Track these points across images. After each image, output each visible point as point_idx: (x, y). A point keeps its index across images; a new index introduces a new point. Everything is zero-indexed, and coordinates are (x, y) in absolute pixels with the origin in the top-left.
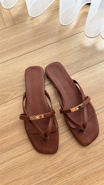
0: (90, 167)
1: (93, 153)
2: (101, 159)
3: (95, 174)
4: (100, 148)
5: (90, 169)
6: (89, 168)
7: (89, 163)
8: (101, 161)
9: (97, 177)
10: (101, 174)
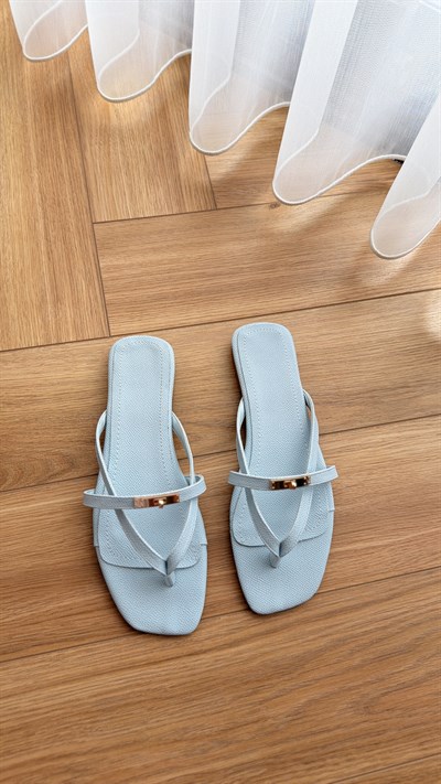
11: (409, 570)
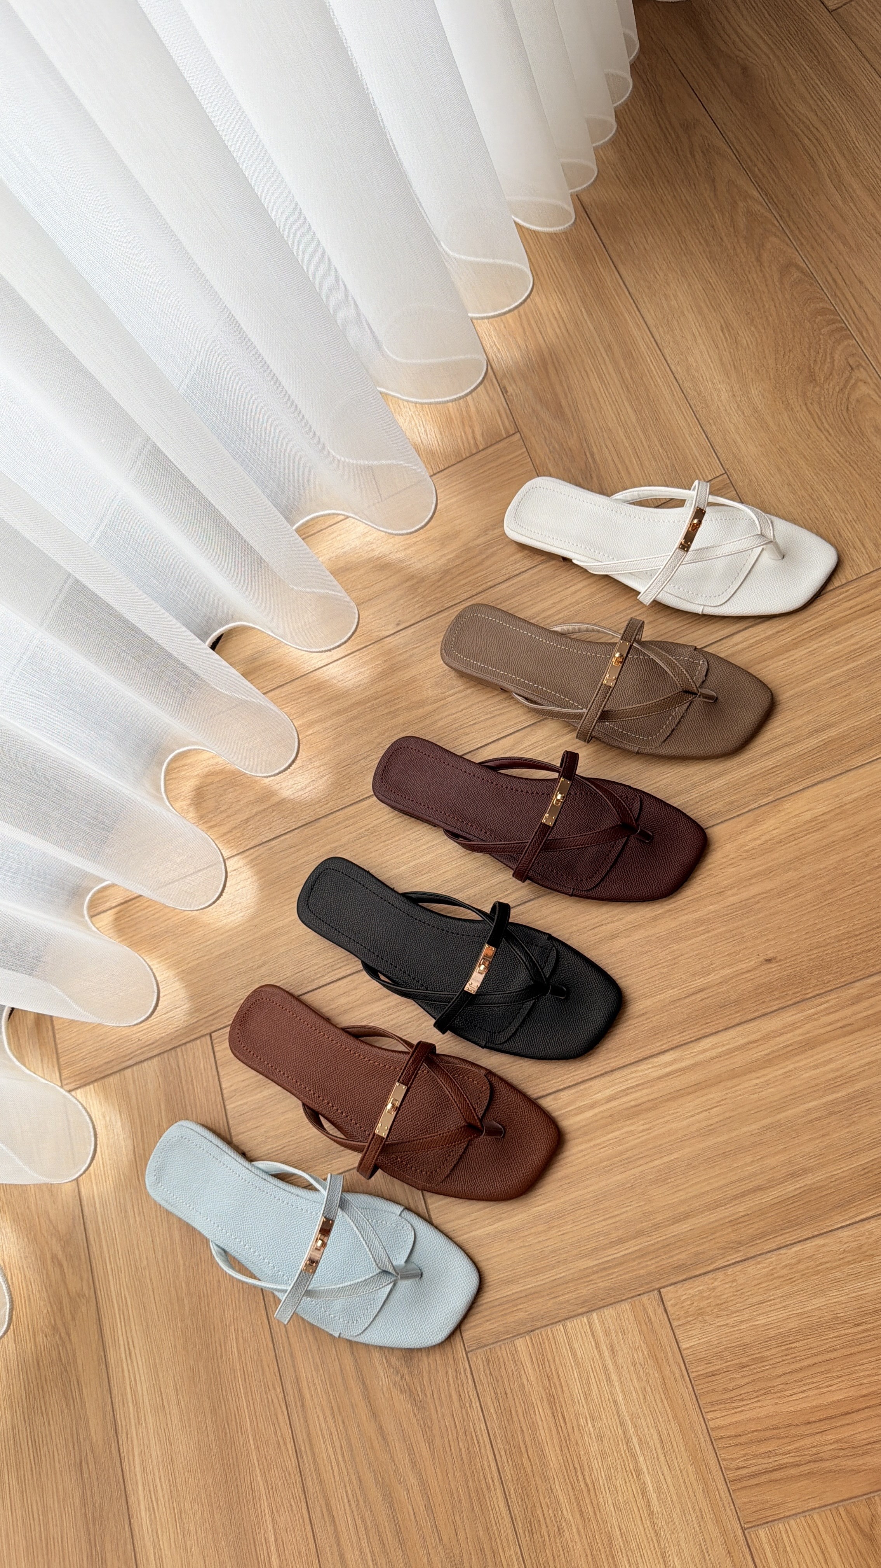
0: (506, 1549)
1: (457, 1518)
2: (484, 1486)
3: (535, 1535)
4: (439, 1474)
5: (516, 1554)
6: (510, 1555)
7: (494, 1552)
8: (488, 1487)
9: (547, 1526)
10: (537, 1504)
11: (299, 1486)
